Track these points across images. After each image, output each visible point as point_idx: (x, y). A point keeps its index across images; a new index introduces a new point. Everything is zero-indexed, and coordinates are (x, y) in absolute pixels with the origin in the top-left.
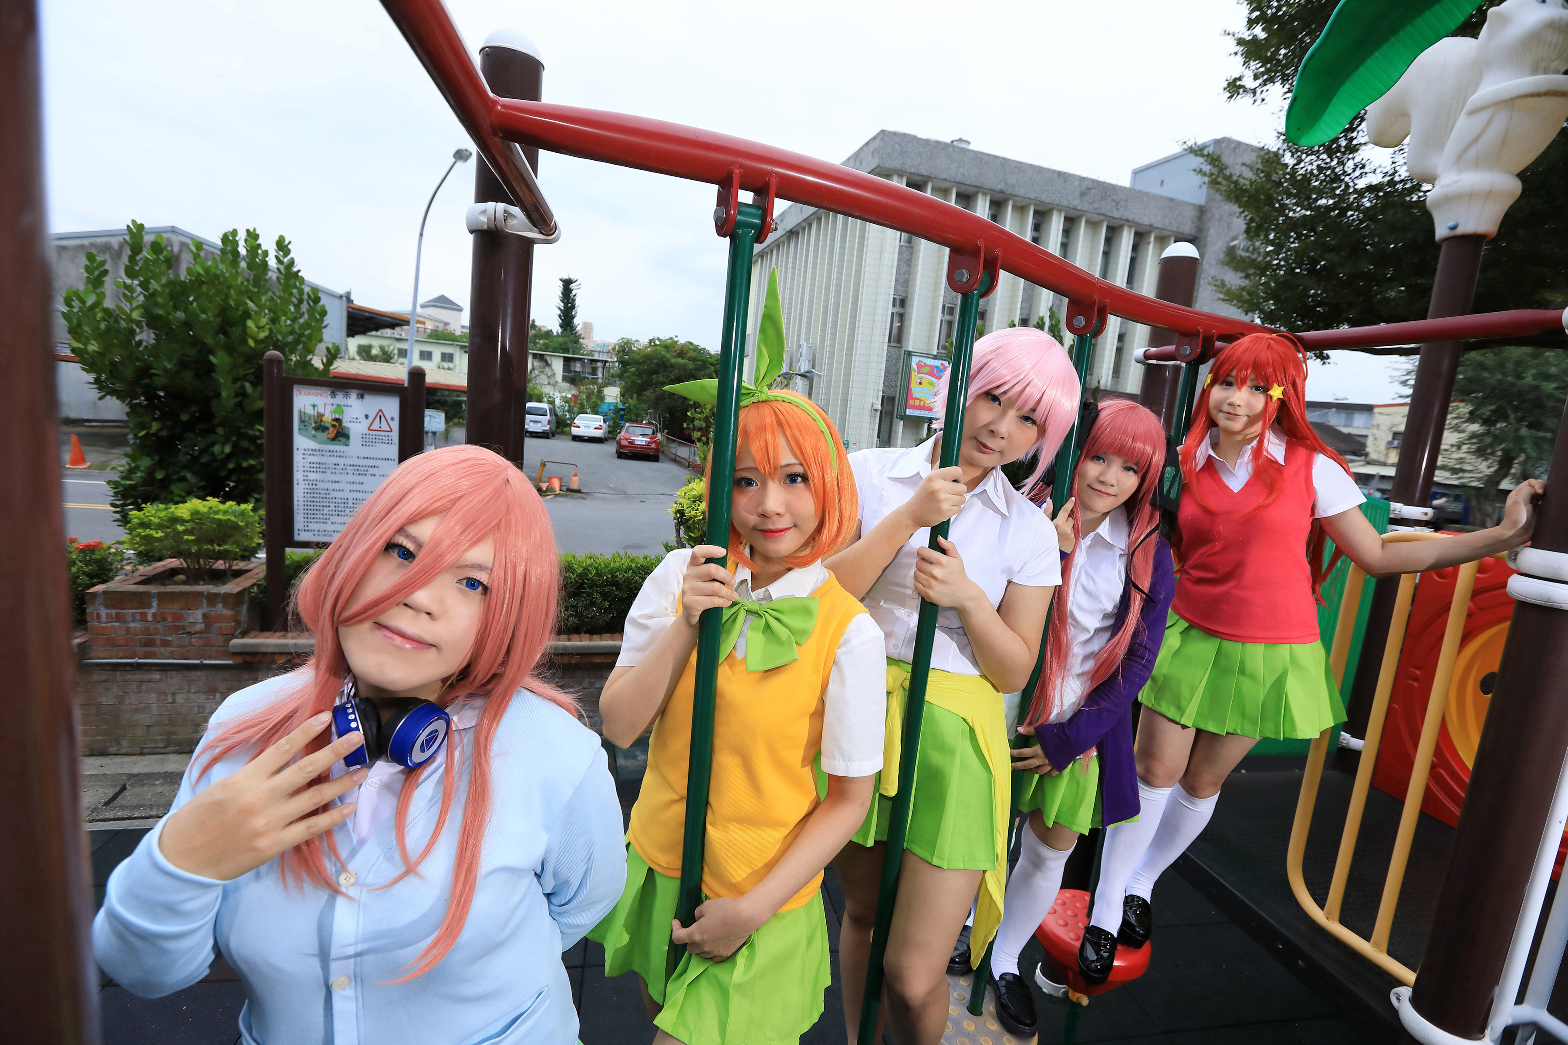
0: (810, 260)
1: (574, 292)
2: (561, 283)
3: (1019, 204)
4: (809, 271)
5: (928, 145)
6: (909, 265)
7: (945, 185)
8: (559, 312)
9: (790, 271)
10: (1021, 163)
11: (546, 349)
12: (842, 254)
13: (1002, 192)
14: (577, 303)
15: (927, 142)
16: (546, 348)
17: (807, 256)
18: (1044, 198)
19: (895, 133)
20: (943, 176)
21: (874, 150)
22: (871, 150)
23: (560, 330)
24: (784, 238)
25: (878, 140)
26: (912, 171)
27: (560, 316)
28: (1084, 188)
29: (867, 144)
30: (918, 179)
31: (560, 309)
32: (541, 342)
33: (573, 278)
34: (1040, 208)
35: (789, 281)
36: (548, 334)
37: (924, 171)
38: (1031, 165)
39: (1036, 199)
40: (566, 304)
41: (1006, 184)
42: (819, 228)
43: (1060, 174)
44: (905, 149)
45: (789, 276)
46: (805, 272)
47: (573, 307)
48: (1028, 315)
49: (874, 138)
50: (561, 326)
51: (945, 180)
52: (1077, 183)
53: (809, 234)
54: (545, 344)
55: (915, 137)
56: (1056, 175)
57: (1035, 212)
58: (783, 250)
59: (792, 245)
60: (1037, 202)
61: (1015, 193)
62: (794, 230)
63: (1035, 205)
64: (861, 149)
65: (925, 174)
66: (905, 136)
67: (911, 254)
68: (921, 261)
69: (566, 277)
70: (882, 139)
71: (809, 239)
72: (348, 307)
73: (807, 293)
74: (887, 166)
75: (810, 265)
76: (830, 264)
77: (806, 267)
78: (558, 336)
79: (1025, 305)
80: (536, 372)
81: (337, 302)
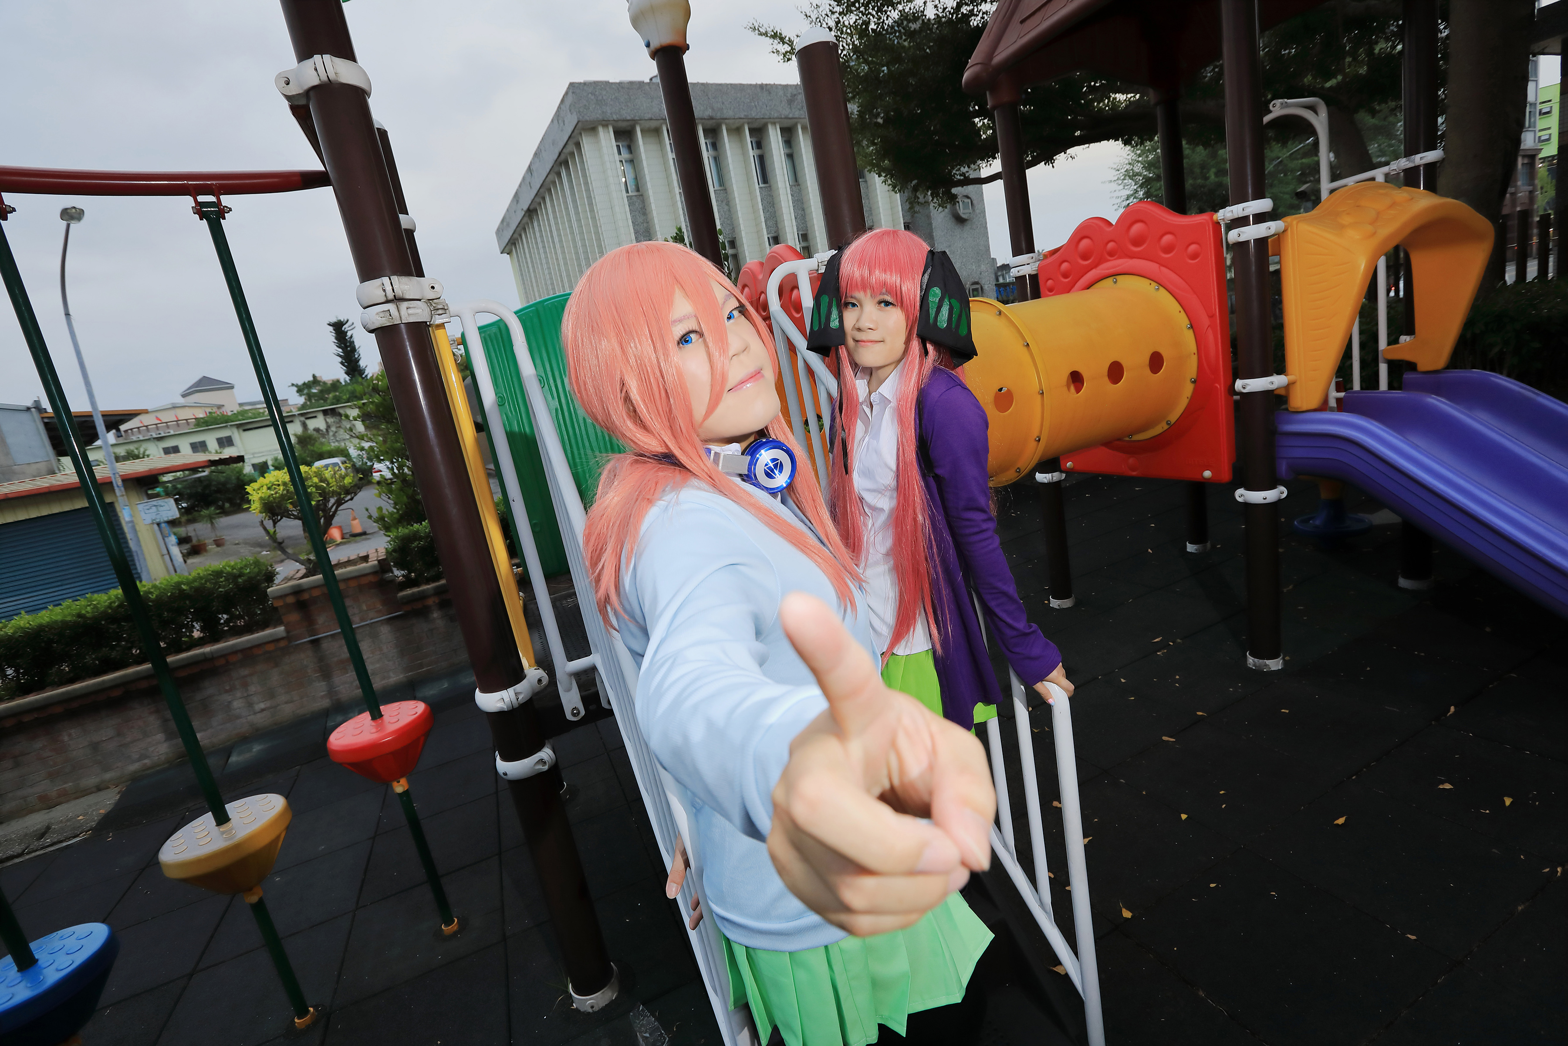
0: (555, 233)
1: (349, 334)
2: (331, 328)
3: (734, 127)
4: (558, 246)
5: (623, 88)
6: (645, 214)
7: (653, 124)
8: (340, 359)
9: (541, 251)
10: (721, 85)
11: (338, 402)
12: (579, 220)
13: (711, 118)
14: (357, 345)
15: (620, 86)
16: (338, 400)
17: (551, 231)
18: (753, 114)
19: (585, 84)
20: (648, 116)
21: (570, 106)
22: (568, 107)
23: (348, 378)
24: (526, 219)
25: (570, 94)
26: (615, 117)
27: (342, 363)
28: (789, 95)
29: (562, 101)
30: (624, 125)
31: (340, 356)
32: (331, 396)
33: (342, 318)
34: (755, 125)
35: (544, 261)
36: (336, 385)
37: (627, 114)
38: (731, 84)
39: (746, 117)
40: (344, 349)
41: (713, 109)
42: (552, 200)
43: (762, 87)
44: (600, 98)
45: (543, 256)
46: (555, 247)
47: (354, 350)
48: (777, 231)
49: (566, 93)
50: (347, 373)
51: (651, 119)
52: (781, 93)
53: (546, 208)
54: (335, 397)
55: (607, 83)
56: (758, 90)
57: (751, 131)
58: (530, 232)
59: (535, 224)
60: (750, 121)
61: (725, 117)
62: (532, 208)
63: (748, 123)
64: (559, 107)
65: (629, 118)
66: (596, 84)
67: (643, 201)
68: (653, 206)
69: (334, 320)
70: (573, 93)
71: (547, 214)
72: (43, 418)
73: (563, 268)
74: (588, 119)
75: (556, 239)
76: (572, 233)
77: (553, 242)
78: (347, 384)
79: (770, 223)
80: (333, 429)
81: (25, 416)
